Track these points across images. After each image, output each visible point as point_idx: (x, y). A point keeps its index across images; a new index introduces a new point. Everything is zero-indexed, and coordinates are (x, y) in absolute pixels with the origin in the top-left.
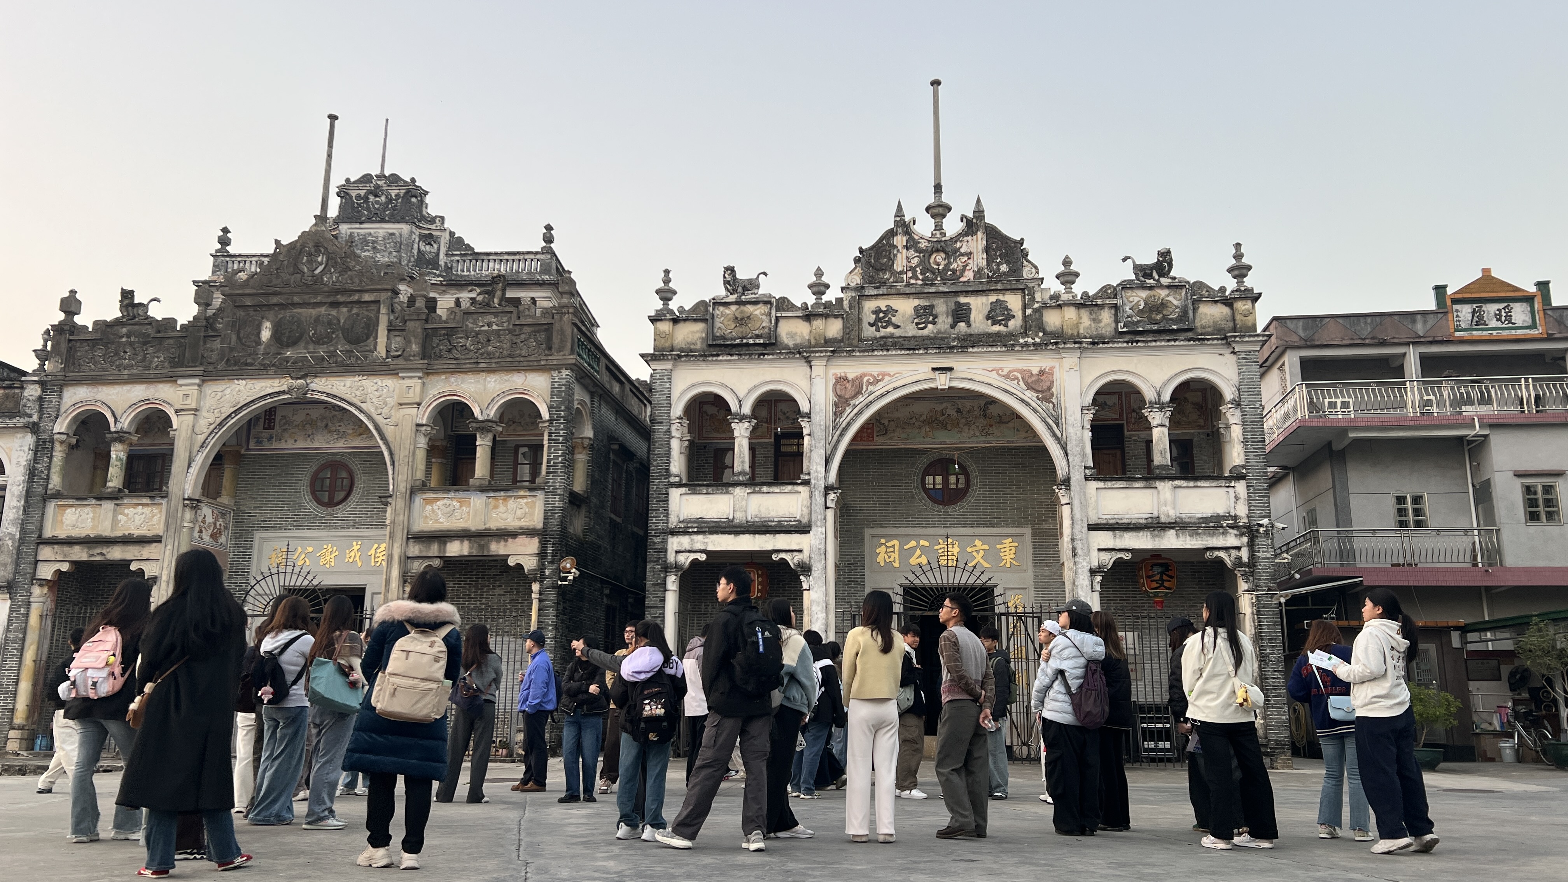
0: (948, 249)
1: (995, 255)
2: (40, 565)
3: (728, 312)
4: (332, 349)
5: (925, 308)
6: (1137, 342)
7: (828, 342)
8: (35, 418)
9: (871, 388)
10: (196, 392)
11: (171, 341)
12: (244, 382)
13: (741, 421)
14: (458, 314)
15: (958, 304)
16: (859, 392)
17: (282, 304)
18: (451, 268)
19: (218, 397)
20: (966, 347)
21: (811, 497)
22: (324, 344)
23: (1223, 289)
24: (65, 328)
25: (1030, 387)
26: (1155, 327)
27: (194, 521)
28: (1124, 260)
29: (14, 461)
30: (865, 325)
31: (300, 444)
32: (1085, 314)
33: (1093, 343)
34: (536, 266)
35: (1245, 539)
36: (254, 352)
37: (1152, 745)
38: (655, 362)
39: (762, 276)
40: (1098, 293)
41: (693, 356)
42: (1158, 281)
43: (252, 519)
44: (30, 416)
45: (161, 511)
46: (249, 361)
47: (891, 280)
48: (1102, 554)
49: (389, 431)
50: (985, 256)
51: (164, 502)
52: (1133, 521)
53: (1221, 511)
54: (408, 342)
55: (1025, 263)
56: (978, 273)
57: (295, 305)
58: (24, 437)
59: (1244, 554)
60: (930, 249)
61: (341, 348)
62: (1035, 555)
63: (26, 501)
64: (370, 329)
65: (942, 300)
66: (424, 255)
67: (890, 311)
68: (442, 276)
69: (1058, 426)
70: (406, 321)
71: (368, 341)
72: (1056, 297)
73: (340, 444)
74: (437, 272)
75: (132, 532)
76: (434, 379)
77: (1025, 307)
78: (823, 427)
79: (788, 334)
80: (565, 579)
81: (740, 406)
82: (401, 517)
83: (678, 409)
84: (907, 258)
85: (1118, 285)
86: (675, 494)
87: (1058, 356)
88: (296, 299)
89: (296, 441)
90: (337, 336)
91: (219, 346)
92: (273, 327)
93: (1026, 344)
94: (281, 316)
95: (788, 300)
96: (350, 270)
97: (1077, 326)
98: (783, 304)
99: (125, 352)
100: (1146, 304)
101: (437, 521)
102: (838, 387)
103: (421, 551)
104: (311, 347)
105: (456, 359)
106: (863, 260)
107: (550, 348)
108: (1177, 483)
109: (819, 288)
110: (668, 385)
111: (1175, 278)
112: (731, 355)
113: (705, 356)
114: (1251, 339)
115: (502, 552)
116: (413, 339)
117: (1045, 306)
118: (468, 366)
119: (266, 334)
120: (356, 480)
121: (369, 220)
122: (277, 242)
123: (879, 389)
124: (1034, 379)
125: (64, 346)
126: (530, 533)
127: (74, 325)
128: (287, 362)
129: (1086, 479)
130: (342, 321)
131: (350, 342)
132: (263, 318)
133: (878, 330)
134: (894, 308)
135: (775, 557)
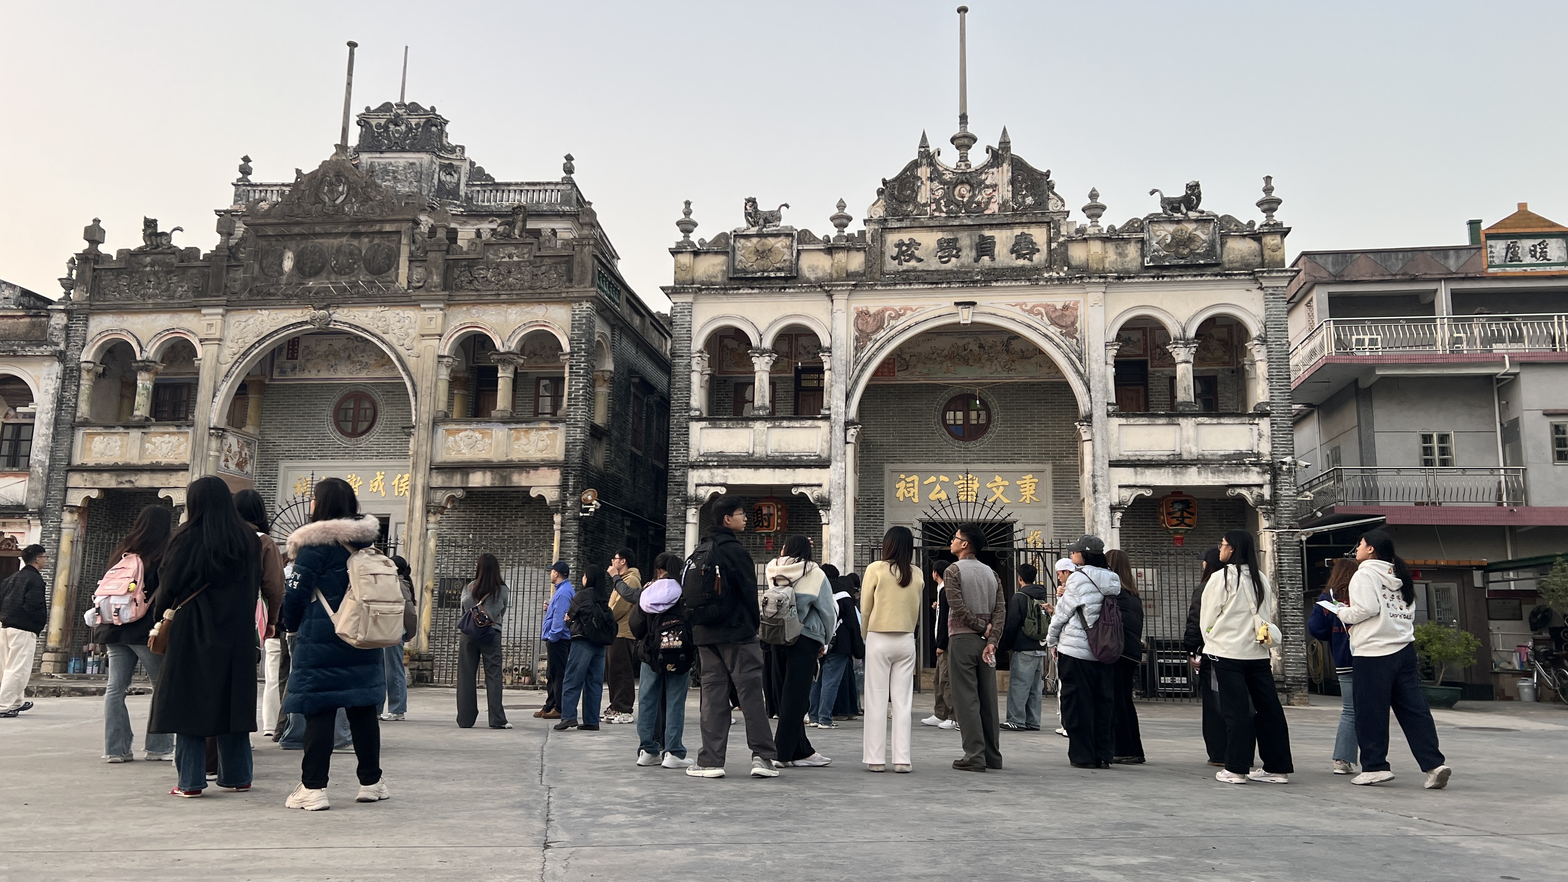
0: (973, 181)
1: (1021, 187)
2: (70, 492)
3: (749, 244)
4: (353, 279)
5: (949, 241)
6: (1163, 277)
7: (850, 275)
8: (62, 347)
9: (892, 322)
10: (219, 322)
11: (195, 271)
12: (267, 312)
13: (761, 355)
14: (479, 245)
15: (982, 237)
16: (880, 327)
17: (303, 234)
18: (472, 199)
19: (242, 327)
20: (990, 281)
21: (831, 432)
22: (345, 274)
23: (1251, 224)
24: (90, 257)
25: (1053, 322)
26: (1182, 262)
27: (220, 450)
28: (1152, 193)
29: (42, 389)
30: (887, 258)
31: (324, 374)
32: (1111, 248)
33: (1119, 278)
34: (556, 197)
35: (1267, 477)
36: (277, 281)
37: (1168, 680)
38: (676, 296)
39: (784, 208)
40: (1124, 226)
41: (713, 289)
42: (1186, 214)
43: (277, 448)
44: (57, 344)
45: (187, 440)
46: (272, 291)
47: (915, 212)
48: (1123, 490)
49: (411, 362)
50: (1010, 188)
51: (190, 430)
52: (1155, 458)
53: (1244, 448)
54: (430, 273)
55: (1051, 195)
56: (1003, 205)
57: (316, 235)
58: (51, 366)
59: (1266, 492)
60: (954, 181)
61: (362, 279)
62: (1055, 491)
63: (55, 429)
64: (392, 260)
65: (966, 233)
66: (444, 185)
67: (913, 244)
68: (463, 207)
69: (1081, 362)
70: (427, 252)
71: (390, 272)
72: (1081, 230)
73: (363, 375)
74: (458, 203)
75: (159, 460)
76: (454, 310)
77: (1050, 241)
78: (844, 362)
79: (809, 267)
80: (587, 510)
81: (761, 340)
82: (424, 448)
83: (698, 343)
84: (931, 190)
85: (1145, 219)
86: (695, 428)
87: (1082, 291)
88: (318, 229)
89: (319, 371)
90: (359, 266)
91: (242, 276)
92: (295, 257)
93: (1051, 279)
94: (302, 246)
95: (810, 233)
96: (371, 200)
97: (1103, 260)
98: (805, 237)
99: (149, 281)
100: (1173, 238)
101: (459, 452)
102: (860, 321)
103: (444, 482)
104: (333, 278)
105: (477, 290)
106: (886, 192)
107: (571, 281)
108: (1200, 419)
109: (841, 220)
110: (688, 319)
111: (1203, 212)
112: (752, 288)
113: (726, 289)
114: (1279, 274)
115: (524, 483)
116: (434, 270)
117: (1071, 240)
118: (489, 297)
119: (288, 264)
120: (379, 410)
121: (390, 150)
122: (298, 171)
123: (901, 324)
124: (1057, 314)
125: (89, 274)
126: (552, 465)
127: (99, 254)
128: (310, 292)
129: (1109, 415)
130: (364, 252)
131: (371, 272)
132: (285, 248)
133: (900, 264)
134: (917, 241)
135: (794, 491)
